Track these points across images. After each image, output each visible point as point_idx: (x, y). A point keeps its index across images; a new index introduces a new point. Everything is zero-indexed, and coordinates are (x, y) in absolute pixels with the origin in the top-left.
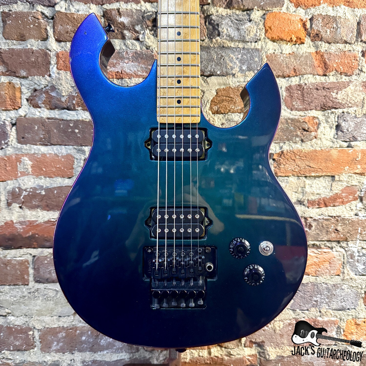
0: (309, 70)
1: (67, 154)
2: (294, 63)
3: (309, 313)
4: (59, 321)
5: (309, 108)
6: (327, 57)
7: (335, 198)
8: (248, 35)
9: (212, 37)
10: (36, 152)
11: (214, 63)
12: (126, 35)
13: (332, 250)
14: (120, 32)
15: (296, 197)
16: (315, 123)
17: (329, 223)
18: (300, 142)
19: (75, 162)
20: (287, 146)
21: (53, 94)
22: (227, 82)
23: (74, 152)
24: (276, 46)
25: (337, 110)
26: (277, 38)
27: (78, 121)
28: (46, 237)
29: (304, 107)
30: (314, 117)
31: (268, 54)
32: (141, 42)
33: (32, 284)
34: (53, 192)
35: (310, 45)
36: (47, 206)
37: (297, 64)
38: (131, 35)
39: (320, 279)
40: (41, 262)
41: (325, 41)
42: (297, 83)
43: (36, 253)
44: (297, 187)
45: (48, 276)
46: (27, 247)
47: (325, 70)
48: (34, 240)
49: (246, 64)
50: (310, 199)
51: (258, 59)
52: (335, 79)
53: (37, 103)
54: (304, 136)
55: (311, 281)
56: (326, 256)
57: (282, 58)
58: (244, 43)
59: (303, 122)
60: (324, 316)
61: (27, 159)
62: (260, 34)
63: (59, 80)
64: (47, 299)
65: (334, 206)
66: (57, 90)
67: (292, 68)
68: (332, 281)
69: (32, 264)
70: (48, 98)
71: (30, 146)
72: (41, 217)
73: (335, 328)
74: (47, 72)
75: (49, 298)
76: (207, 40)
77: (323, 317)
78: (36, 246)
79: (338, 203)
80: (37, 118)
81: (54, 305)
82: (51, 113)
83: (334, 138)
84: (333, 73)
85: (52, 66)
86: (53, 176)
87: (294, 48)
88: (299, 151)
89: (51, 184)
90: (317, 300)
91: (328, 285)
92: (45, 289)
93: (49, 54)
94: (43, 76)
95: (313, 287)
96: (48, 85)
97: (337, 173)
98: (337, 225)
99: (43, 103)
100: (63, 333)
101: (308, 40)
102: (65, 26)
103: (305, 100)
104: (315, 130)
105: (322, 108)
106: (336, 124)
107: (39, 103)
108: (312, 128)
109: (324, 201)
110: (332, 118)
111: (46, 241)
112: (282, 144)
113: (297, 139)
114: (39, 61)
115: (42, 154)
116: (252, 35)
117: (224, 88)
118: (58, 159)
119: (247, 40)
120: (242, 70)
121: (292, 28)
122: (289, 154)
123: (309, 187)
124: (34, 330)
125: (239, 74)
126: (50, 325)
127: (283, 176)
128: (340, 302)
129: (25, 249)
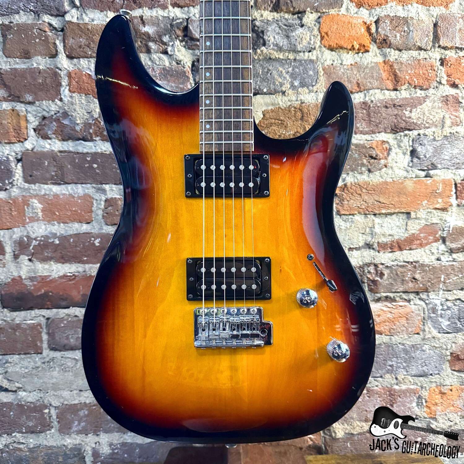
0: (376, 84)
1: (84, 194)
2: (357, 76)
3: (383, 381)
4: (80, 397)
5: (376, 130)
6: (397, 67)
7: (411, 239)
8: (299, 44)
9: (256, 47)
10: (47, 193)
11: (259, 79)
12: (152, 48)
13: (409, 303)
14: (145, 44)
15: (363, 240)
16: (385, 148)
17: (405, 270)
18: (367, 172)
19: (94, 203)
20: (351, 178)
21: (66, 122)
22: (276, 102)
23: (92, 192)
24: (334, 56)
25: (411, 132)
26: (335, 46)
27: (96, 153)
28: (61, 296)
29: (371, 129)
30: (383, 142)
31: (326, 65)
32: (170, 55)
33: (46, 352)
34: (68, 241)
35: (376, 53)
36: (62, 257)
37: (361, 77)
38: (158, 47)
39: (396, 339)
40: (56, 325)
41: (395, 48)
42: (362, 100)
43: (50, 314)
44: (364, 227)
45: (66, 341)
46: (40, 307)
47: (395, 83)
48: (47, 300)
49: (299, 78)
50: (380, 241)
51: (313, 72)
52: (408, 94)
53: (47, 133)
54: (371, 165)
55: (384, 342)
56: (401, 310)
57: (342, 70)
58: (295, 53)
59: (370, 147)
60: (401, 383)
61: (36, 201)
62: (314, 42)
63: (72, 105)
64: (64, 370)
65: (410, 249)
66: (70, 117)
67: (355, 82)
68: (411, 341)
69: (46, 328)
70: (60, 127)
71: (40, 186)
72: (55, 271)
73: (415, 398)
74: (57, 95)
75: (67, 369)
77: (400, 385)
78: (50, 307)
79: (415, 246)
80: (47, 151)
81: (73, 377)
82: (63, 146)
83: (408, 166)
84: (406, 86)
85: (64, 88)
86: (68, 221)
87: (357, 58)
88: (366, 183)
89: (66, 230)
90: (393, 365)
91: (405, 346)
92: (62, 357)
93: (59, 74)
94: (52, 101)
95: (386, 349)
96: (59, 112)
97: (413, 209)
98: (415, 272)
99: (54, 134)
100: (85, 411)
101: (373, 48)
102: (78, 40)
103: (372, 121)
104: (385, 157)
105: (393, 130)
106: (411, 148)
107: (49, 133)
108: (381, 155)
109: (398, 243)
110: (406, 142)
111: (62, 300)
113: (363, 169)
114: (48, 82)
115: (55, 195)
116: (305, 43)
117: (272, 109)
118: (73, 200)
119: (299, 50)
120: (294, 87)
121: (353, 33)
122: (353, 187)
123: (379, 227)
124: (51, 407)
125: (290, 92)
126: (70, 401)
127: (347, 215)
128: (420, 366)
129: (36, 310)
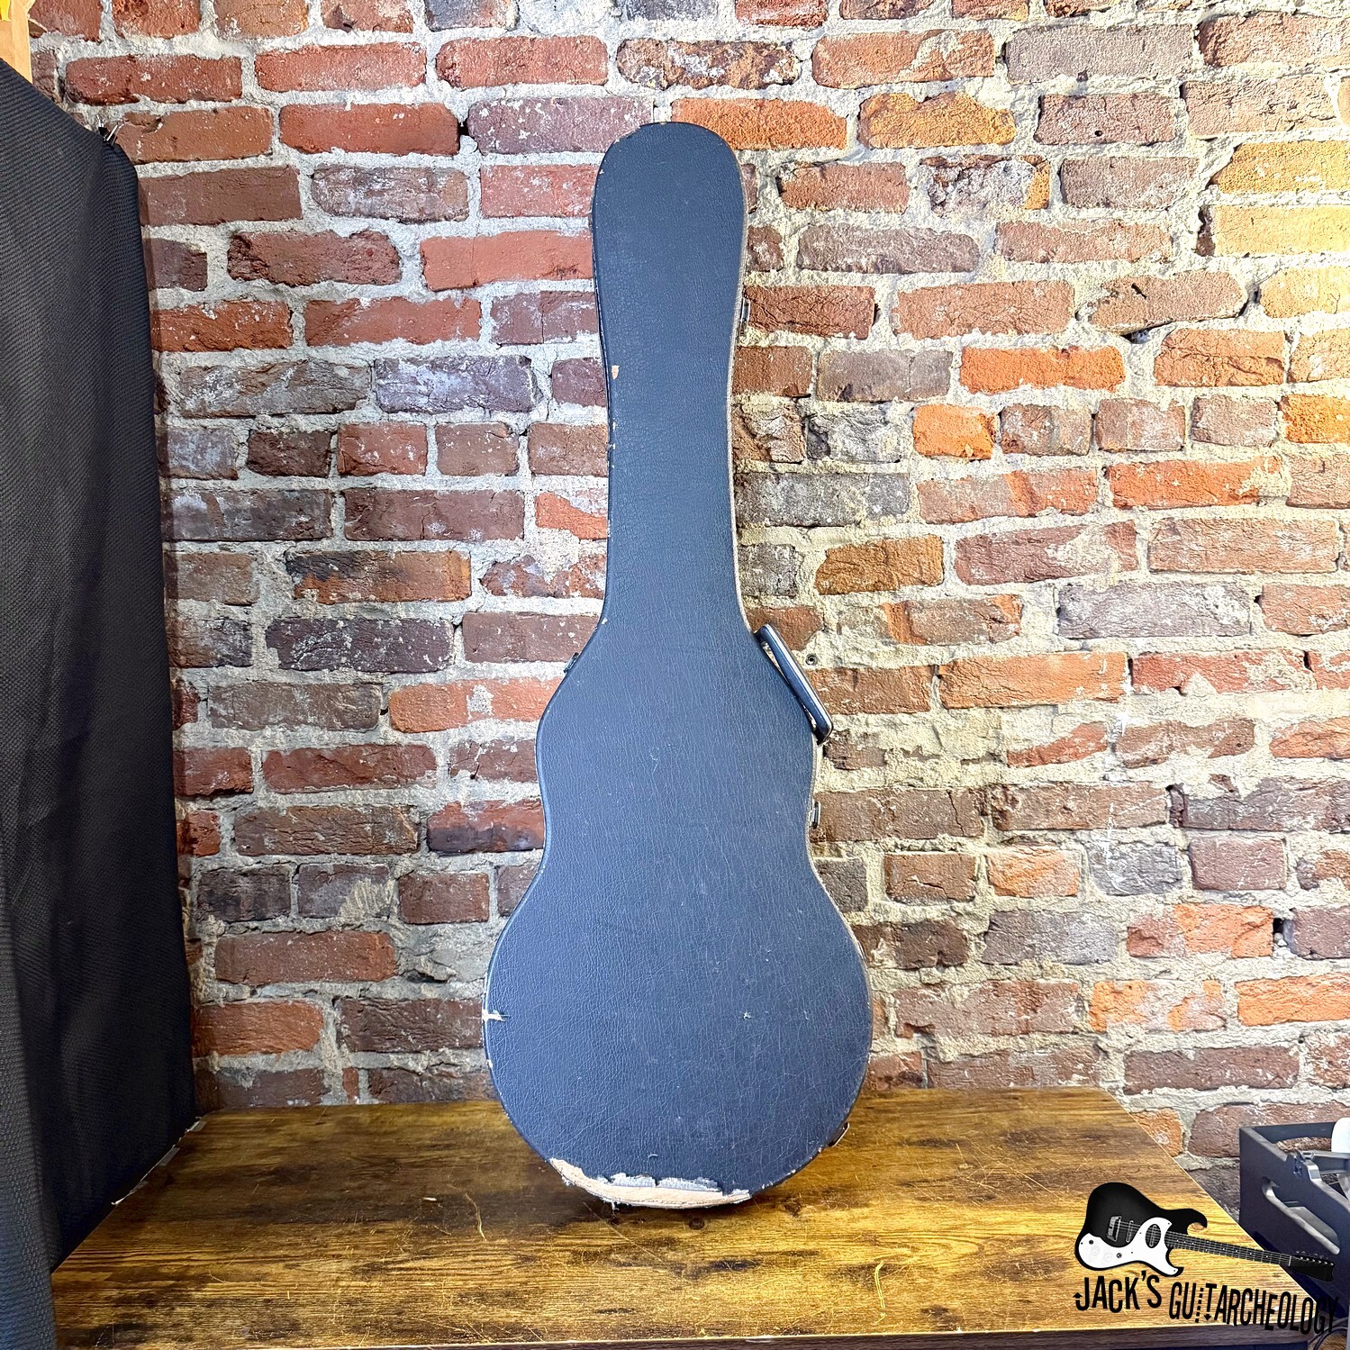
3: (1019, 970)
5: (1002, 579)
6: (1034, 482)
7: (1060, 746)
8: (881, 450)
9: (815, 457)
10: (500, 675)
11: (820, 503)
13: (1059, 846)
15: (985, 747)
16: (1015, 606)
17: (1052, 795)
18: (988, 642)
20: (963, 651)
21: (530, 570)
22: (847, 537)
24: (936, 466)
25: (1057, 581)
26: (936, 452)
27: (572, 616)
28: (519, 831)
29: (994, 576)
30: (1013, 597)
31: (922, 482)
33: (494, 919)
35: (1001, 460)
36: (522, 773)
37: (977, 498)
39: (1037, 903)
40: (512, 876)
41: (1031, 453)
42: (978, 533)
43: (502, 860)
44: (985, 727)
46: (485, 850)
47: (1032, 507)
48: (497, 838)
49: (881, 501)
50: (1011, 750)
51: (902, 492)
52: (1052, 522)
53: (500, 586)
54: (994, 632)
56: (1048, 859)
57: (948, 488)
58: (875, 464)
59: (992, 605)
60: (1049, 975)
61: (483, 688)
62: (904, 448)
63: (541, 545)
65: (1059, 762)
66: (537, 563)
67: (968, 506)
68: (1062, 907)
69: (495, 881)
70: (521, 578)
71: (489, 666)
72: (510, 794)
73: (1072, 999)
74: (519, 531)
76: (806, 462)
77: (1047, 977)
78: (501, 849)
79: (1067, 757)
80: (501, 613)
82: (524, 604)
83: (1053, 633)
84: (1048, 511)
85: (528, 520)
86: (530, 719)
87: (972, 469)
88: (987, 659)
89: (527, 733)
90: (1034, 945)
91: (1053, 915)
93: (522, 499)
94: (510, 539)
95: (1024, 919)
96: (519, 555)
97: (1062, 700)
98: (1067, 799)
99: (511, 587)
101: (997, 452)
102: (549, 448)
103: (994, 565)
104: (1016, 619)
105: (1028, 578)
106: (1057, 606)
107: (504, 586)
108: (1009, 616)
109: (1039, 752)
110: (1048, 596)
111: (520, 839)
112: (953, 648)
113: (982, 638)
114: (504, 511)
115: (511, 679)
116: (890, 449)
117: (840, 548)
118: (537, 686)
119: (881, 459)
120: (873, 514)
121: (964, 432)
122: (967, 665)
123: (1008, 727)
125: (868, 522)
127: (959, 709)
128: (1078, 948)
129: (481, 854)
